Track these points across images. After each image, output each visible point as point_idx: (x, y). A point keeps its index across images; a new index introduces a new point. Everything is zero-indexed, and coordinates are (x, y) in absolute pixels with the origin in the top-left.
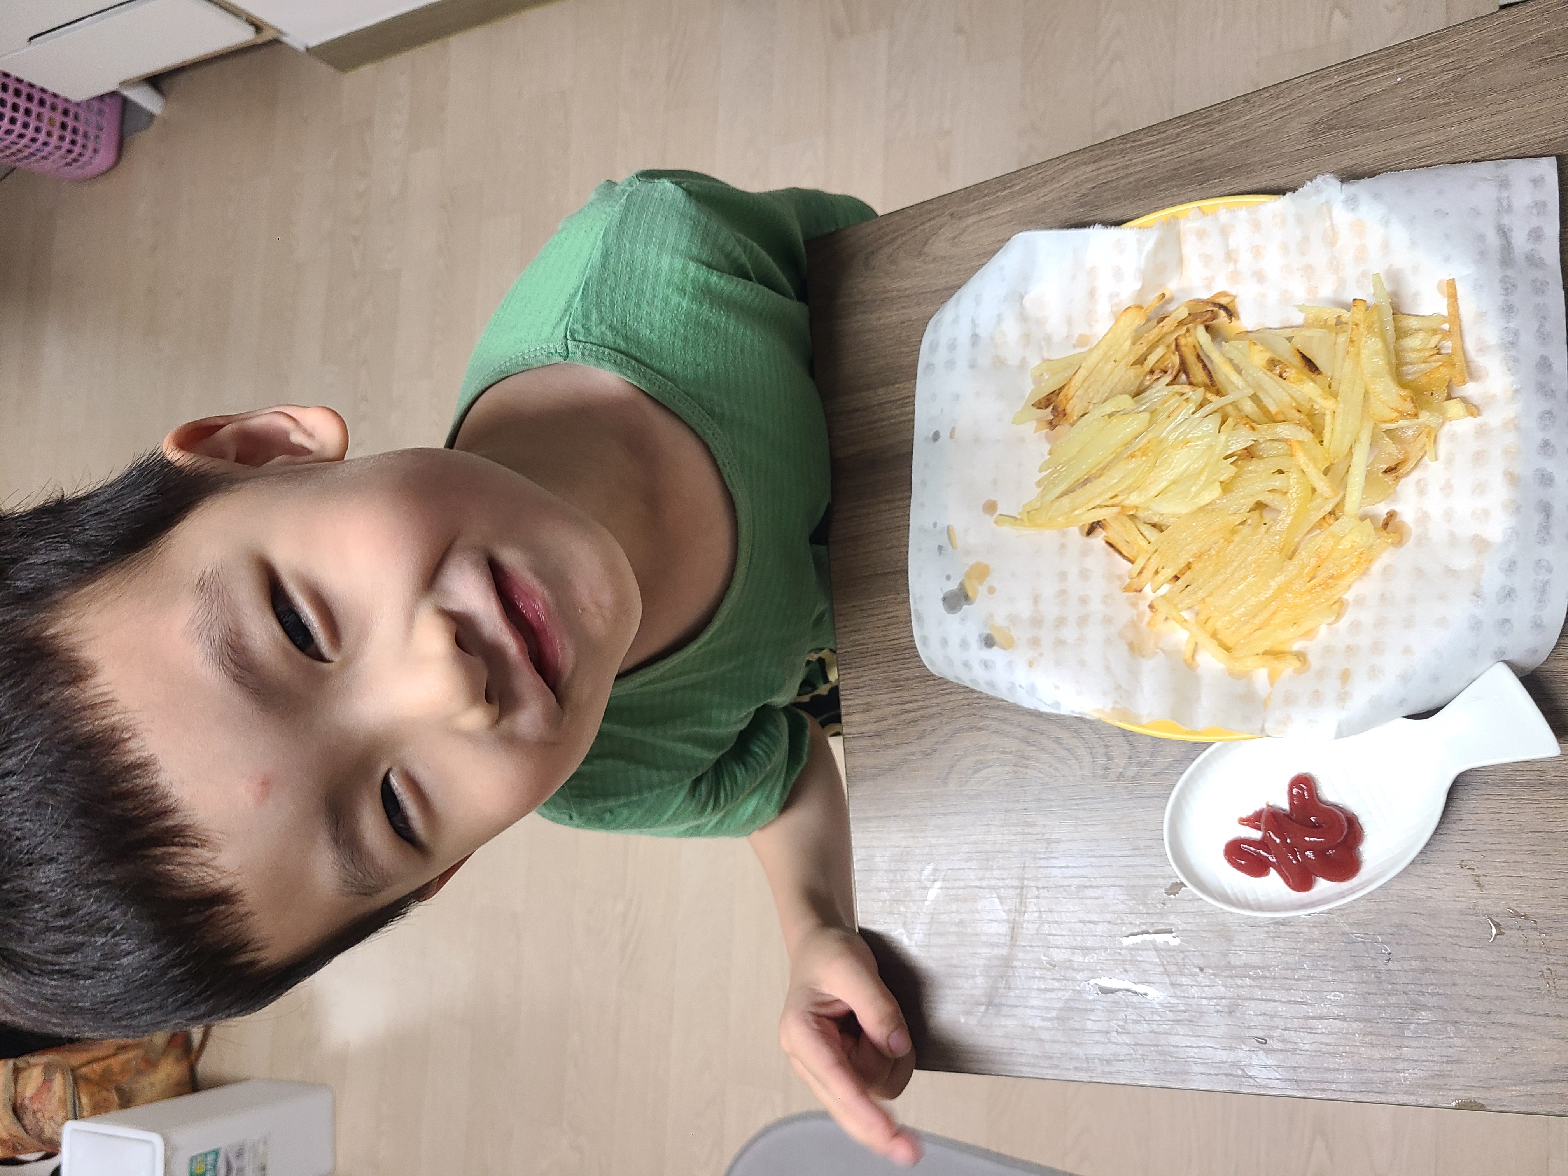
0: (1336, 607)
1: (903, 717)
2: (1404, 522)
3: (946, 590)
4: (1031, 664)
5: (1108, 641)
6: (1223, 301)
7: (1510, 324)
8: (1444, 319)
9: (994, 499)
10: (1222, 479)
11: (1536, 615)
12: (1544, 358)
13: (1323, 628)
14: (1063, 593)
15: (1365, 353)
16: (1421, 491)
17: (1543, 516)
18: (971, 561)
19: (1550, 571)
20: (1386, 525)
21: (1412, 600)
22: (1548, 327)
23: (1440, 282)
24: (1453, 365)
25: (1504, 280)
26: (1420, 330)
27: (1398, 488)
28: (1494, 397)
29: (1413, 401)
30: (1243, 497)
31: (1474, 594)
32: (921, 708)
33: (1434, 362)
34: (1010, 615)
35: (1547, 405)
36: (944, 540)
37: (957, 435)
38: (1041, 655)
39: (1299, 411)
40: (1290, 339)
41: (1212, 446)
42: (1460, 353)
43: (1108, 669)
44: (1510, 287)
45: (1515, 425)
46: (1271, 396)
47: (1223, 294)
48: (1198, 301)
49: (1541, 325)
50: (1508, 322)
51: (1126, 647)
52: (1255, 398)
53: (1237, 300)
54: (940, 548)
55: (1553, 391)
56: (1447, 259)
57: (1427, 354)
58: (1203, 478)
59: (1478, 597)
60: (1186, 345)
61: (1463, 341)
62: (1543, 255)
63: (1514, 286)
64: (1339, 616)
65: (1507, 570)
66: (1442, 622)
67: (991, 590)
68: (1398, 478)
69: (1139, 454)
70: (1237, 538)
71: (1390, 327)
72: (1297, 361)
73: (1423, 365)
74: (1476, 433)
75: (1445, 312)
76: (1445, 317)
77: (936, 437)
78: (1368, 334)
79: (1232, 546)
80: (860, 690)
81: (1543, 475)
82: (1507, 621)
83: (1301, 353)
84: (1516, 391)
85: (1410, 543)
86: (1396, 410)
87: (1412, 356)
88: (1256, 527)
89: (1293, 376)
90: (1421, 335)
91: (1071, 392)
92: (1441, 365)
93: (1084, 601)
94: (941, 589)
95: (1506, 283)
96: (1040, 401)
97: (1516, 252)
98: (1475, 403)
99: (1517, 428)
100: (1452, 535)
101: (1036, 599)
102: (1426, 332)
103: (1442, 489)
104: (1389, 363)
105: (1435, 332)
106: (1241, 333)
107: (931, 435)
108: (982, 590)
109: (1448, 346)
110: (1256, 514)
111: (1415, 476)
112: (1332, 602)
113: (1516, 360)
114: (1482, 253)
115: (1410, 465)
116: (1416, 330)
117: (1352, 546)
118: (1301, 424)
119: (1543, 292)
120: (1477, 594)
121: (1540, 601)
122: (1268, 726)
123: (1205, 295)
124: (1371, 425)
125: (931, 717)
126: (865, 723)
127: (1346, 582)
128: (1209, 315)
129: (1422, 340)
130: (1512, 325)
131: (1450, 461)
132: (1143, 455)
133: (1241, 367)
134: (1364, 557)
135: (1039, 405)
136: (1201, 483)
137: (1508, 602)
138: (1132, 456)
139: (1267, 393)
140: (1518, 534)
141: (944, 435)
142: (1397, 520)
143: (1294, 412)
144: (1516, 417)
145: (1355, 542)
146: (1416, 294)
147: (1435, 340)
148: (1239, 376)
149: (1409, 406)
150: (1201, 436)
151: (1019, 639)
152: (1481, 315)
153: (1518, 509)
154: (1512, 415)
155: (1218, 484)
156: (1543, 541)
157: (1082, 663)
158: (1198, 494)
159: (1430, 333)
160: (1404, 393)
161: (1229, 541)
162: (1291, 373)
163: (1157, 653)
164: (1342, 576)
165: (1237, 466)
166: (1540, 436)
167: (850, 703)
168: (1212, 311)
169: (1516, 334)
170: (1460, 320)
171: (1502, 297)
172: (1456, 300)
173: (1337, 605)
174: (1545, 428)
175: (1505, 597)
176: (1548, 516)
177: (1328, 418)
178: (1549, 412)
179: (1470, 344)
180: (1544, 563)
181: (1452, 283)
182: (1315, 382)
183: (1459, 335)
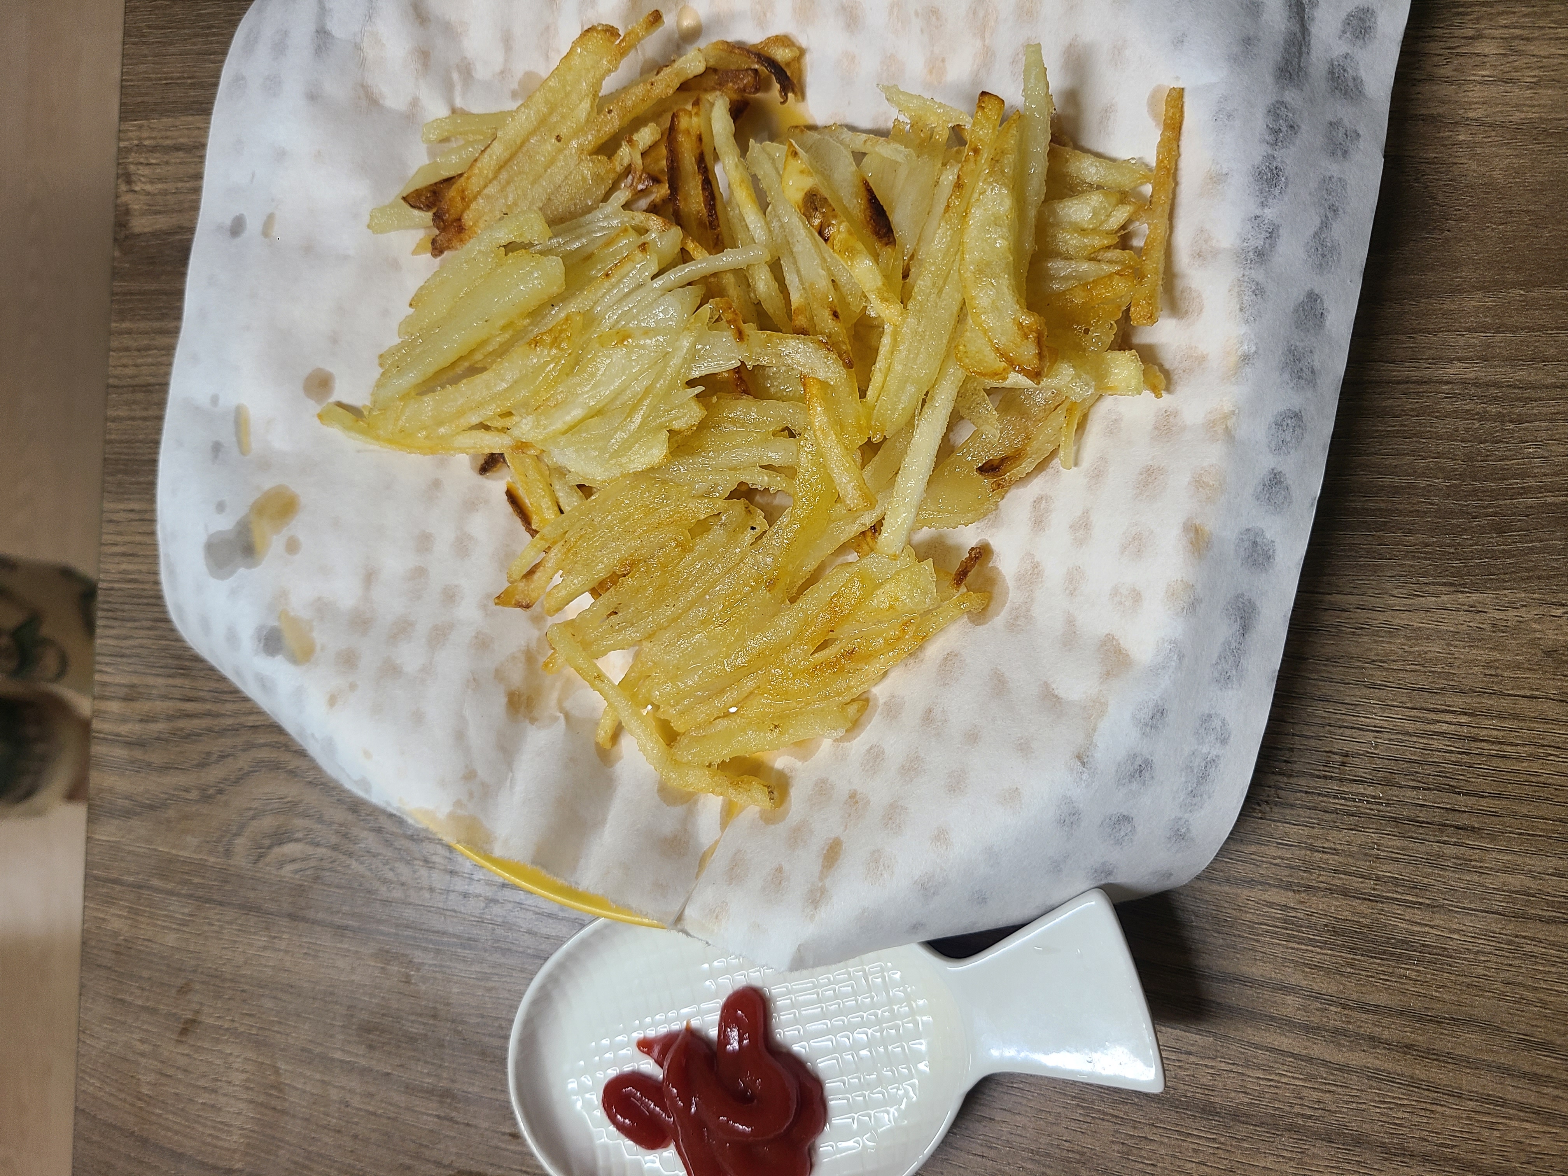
0: (852, 709)
1: (181, 723)
2: (999, 573)
3: (212, 529)
4: (332, 701)
5: (474, 682)
6: (781, 55)
7: (1267, 210)
8: (1148, 174)
9: (329, 368)
10: (676, 425)
11: (1180, 819)
12: (1313, 298)
13: (827, 743)
14: (420, 573)
15: (977, 214)
16: (1039, 522)
17: (1237, 626)
18: (268, 483)
19: (1224, 741)
20: (961, 576)
21: (972, 737)
22: (1338, 231)
23: (1157, 90)
24: (1138, 275)
25: (1276, 111)
26: (1099, 187)
27: (1002, 503)
28: (1202, 359)
29: (1039, 342)
30: (717, 470)
31: (1079, 757)
32: (209, 714)
33: (1110, 262)
34: (319, 599)
35: (1294, 400)
36: (227, 435)
37: (277, 230)
38: (353, 687)
39: (835, 315)
40: (859, 156)
41: (668, 353)
42: (1158, 254)
43: (460, 736)
44: (1284, 129)
45: (1227, 431)
46: (798, 272)
47: (784, 41)
48: (740, 48)
49: (1325, 225)
50: (1263, 205)
51: (504, 700)
52: (776, 269)
53: (808, 59)
54: (217, 448)
55: (1313, 372)
56: (1179, 41)
57: (1097, 242)
58: (638, 419)
59: (1084, 764)
60: (688, 132)
61: (1171, 228)
62: (1362, 73)
63: (1292, 127)
64: (855, 726)
65: (1146, 724)
66: (1011, 796)
67: (292, 546)
68: (1001, 488)
69: (548, 339)
70: (700, 546)
71: (1038, 167)
72: (856, 205)
73: (1085, 266)
74: (1156, 428)
75: (1152, 159)
76: (1151, 170)
77: (237, 228)
78: (990, 174)
79: (688, 558)
80: (124, 660)
81: (1255, 543)
82: (1126, 819)
83: (870, 191)
84: (1246, 358)
85: (999, 620)
86: (1003, 355)
87: (1070, 241)
88: (735, 532)
89: (839, 237)
90: (1095, 199)
91: (474, 184)
92: (1118, 273)
93: (450, 596)
94: (206, 527)
95: (1277, 116)
96: (418, 193)
97: (1314, 54)
98: (1167, 366)
99: (1229, 436)
100: (1070, 622)
101: (369, 577)
102: (1106, 195)
103: (1073, 528)
104: (1017, 248)
105: (1123, 197)
106: (797, 127)
107: (228, 222)
108: (276, 543)
109: (1143, 229)
110: (739, 505)
111: (1037, 486)
112: (847, 698)
113: (1259, 291)
114: (1248, 42)
115: (1026, 466)
116: (1091, 185)
117: (891, 607)
118: (830, 345)
119: (1345, 153)
120: (1082, 759)
121: (1192, 794)
122: (691, 912)
123: (752, 36)
124: (961, 374)
125: (222, 732)
126: (124, 720)
127: (875, 666)
128: (747, 80)
129: (1095, 213)
130: (1269, 213)
131: (1097, 475)
132: (552, 345)
133: (769, 199)
134: (911, 630)
135: (415, 200)
136: (633, 427)
137: (1134, 786)
138: (536, 342)
139: (795, 263)
140: (1181, 657)
141: (253, 225)
142: (991, 565)
143: (827, 314)
144: (1233, 412)
145: (897, 599)
146: (1108, 111)
147: (1120, 215)
148: (761, 215)
149: (1028, 352)
150: (653, 329)
151: (323, 649)
152: (1217, 179)
153: (1193, 606)
154: (1227, 407)
155: (664, 435)
156: (1225, 680)
157: (418, 718)
158: (626, 446)
159: (1113, 200)
160: (1027, 320)
161: (685, 548)
162: (839, 230)
163: (556, 719)
164: (868, 657)
165: (707, 407)
166: (1267, 462)
167: (106, 678)
168: (756, 70)
169: (1272, 234)
170: (1177, 184)
171: (1265, 146)
172: (1178, 138)
173: (855, 707)
174: (1280, 447)
175: (1132, 776)
176: (1245, 629)
177: (886, 341)
178: (1297, 416)
179: (1183, 238)
180: (1216, 723)
181: (1176, 98)
182: (876, 257)
183: (1166, 216)
